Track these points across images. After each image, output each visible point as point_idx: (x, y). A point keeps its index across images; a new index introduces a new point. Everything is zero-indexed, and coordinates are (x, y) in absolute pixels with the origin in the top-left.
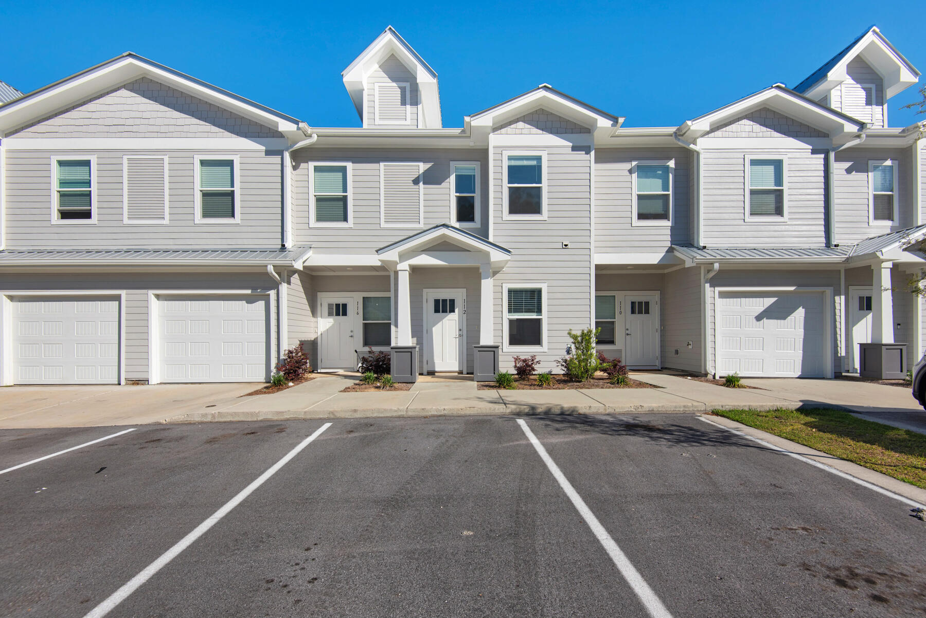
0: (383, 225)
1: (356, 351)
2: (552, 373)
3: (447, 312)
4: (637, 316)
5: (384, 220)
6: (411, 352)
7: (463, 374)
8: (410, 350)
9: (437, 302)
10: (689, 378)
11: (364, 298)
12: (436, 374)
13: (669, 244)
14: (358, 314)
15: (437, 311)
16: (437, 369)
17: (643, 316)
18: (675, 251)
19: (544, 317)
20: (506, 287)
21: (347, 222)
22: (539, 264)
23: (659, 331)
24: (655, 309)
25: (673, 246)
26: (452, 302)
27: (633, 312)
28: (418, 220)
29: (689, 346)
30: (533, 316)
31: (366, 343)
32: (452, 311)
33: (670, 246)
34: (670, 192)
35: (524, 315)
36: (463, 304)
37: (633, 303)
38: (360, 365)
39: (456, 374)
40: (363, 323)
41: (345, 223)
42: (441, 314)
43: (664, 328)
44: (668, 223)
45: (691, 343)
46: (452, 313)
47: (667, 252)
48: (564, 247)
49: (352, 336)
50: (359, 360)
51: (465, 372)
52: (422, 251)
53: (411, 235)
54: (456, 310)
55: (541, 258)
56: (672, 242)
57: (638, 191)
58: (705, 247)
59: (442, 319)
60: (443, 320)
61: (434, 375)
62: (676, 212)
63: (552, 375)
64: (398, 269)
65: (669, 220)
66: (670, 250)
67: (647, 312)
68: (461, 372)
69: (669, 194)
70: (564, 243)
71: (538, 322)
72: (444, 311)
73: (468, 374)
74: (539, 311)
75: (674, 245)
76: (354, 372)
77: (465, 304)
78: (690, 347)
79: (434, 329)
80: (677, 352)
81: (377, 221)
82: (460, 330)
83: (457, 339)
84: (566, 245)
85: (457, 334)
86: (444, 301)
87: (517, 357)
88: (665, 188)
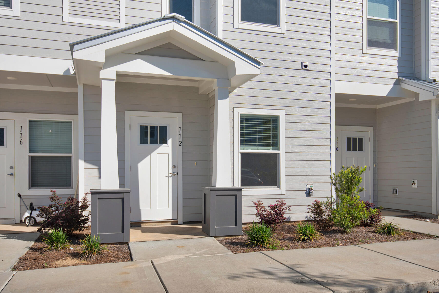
0: (67, 18)
1: (20, 196)
2: (291, 220)
3: (157, 143)
4: (352, 153)
5: (68, 12)
6: (123, 199)
7: (177, 224)
8: (121, 196)
9: (143, 129)
10: (428, 220)
11: (30, 121)
12: (143, 225)
13: (396, 76)
14: (21, 143)
15: (143, 141)
16: (143, 219)
17: (358, 153)
18: (402, 84)
19: (282, 151)
20: (238, 112)
21: (11, 8)
22: (276, 87)
23: (372, 169)
24: (368, 146)
25: (400, 78)
26: (164, 130)
27: (349, 149)
28: (118, 18)
29: (413, 185)
30: (269, 150)
31: (34, 184)
32: (164, 141)
33: (397, 78)
34: (398, 21)
35: (258, 149)
36: (179, 133)
37: (349, 139)
38: (27, 214)
39: (169, 225)
40: (29, 156)
41: (8, 8)
42: (149, 146)
43: (376, 166)
44: (396, 54)
45: (416, 182)
46: (164, 145)
47: (395, 84)
48: (304, 68)
49: (12, 174)
50: (24, 208)
51: (180, 221)
52: (136, 54)
53: (136, 23)
54: (170, 141)
55: (279, 79)
56: (399, 74)
57: (368, 15)
58: (434, 81)
59: (150, 153)
60: (152, 154)
61: (140, 226)
62: (402, 42)
63: (289, 222)
64: (101, 76)
65: (396, 50)
66: (398, 82)
67: (361, 149)
68: (175, 222)
69: (397, 22)
70: (304, 64)
71: (275, 158)
72: (154, 142)
73: (184, 223)
74: (275, 144)
75: (400, 76)
76: (16, 224)
77: (181, 133)
78: (415, 186)
79: (140, 165)
80: (395, 191)
81: (58, 11)
82: (174, 167)
83: (171, 179)
84: (306, 66)
85: (171, 171)
86: (153, 128)
87: (258, 202)
88: (392, 15)
